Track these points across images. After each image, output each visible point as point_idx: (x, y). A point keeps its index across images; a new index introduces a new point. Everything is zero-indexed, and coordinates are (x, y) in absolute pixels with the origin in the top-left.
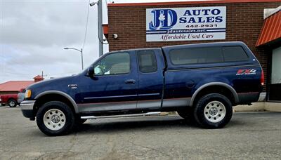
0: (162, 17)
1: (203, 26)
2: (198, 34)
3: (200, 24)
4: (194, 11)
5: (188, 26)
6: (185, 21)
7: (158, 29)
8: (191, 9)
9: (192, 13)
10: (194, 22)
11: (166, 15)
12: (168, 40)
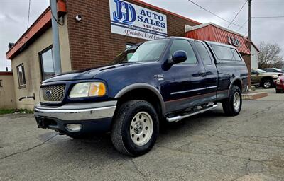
0: (123, 10)
1: (154, 28)
2: (151, 35)
3: (152, 26)
4: (148, 12)
5: (144, 26)
6: (142, 21)
7: (121, 21)
8: (145, 10)
9: (146, 13)
10: (148, 23)
11: (126, 8)
12: (130, 35)
